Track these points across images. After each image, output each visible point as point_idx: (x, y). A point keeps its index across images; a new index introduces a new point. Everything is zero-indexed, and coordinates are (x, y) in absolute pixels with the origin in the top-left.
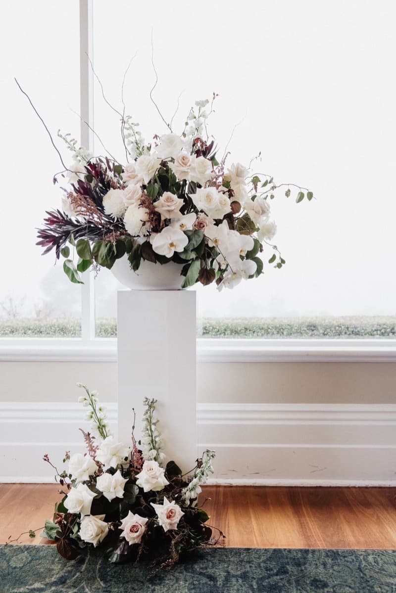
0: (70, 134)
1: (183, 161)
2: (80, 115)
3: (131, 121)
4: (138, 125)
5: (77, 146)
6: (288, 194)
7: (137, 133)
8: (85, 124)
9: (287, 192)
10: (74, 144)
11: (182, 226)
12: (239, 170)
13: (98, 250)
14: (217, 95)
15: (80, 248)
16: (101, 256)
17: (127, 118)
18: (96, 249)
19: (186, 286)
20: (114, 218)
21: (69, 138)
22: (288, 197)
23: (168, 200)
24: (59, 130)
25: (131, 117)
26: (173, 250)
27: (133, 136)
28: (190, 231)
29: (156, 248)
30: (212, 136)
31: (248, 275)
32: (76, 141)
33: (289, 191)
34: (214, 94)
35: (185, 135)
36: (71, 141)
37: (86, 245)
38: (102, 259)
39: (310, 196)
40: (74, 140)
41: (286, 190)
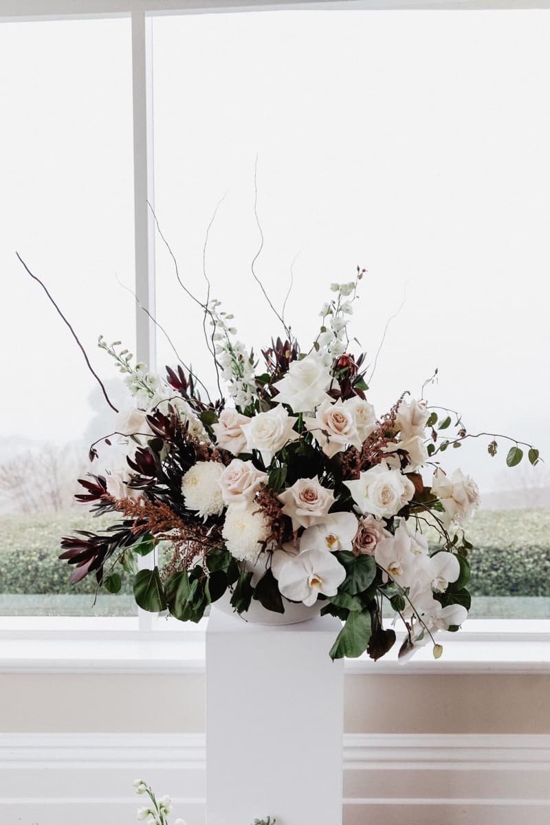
0: (120, 343)
1: (337, 423)
2: (135, 293)
3: (218, 310)
4: (231, 317)
5: (133, 363)
6: (492, 449)
7: (230, 330)
8: (144, 312)
9: (491, 446)
10: (127, 360)
11: (331, 540)
12: (416, 413)
13: (176, 588)
14: (364, 271)
15: (140, 589)
16: (180, 600)
17: (214, 303)
18: (171, 586)
19: (339, 654)
20: (203, 517)
21: (118, 350)
22: (493, 455)
23: (309, 496)
24: (102, 337)
25: (220, 303)
26: (316, 590)
27: (224, 337)
28: (346, 552)
29: (286, 588)
30: (355, 339)
31: (449, 624)
32: (131, 355)
33: (495, 443)
34: (358, 269)
35: (318, 345)
36: (122, 354)
37: (153, 579)
38: (183, 606)
39: (534, 455)
40: (127, 351)
41: (489, 443)
